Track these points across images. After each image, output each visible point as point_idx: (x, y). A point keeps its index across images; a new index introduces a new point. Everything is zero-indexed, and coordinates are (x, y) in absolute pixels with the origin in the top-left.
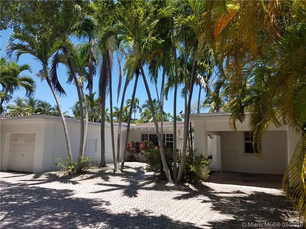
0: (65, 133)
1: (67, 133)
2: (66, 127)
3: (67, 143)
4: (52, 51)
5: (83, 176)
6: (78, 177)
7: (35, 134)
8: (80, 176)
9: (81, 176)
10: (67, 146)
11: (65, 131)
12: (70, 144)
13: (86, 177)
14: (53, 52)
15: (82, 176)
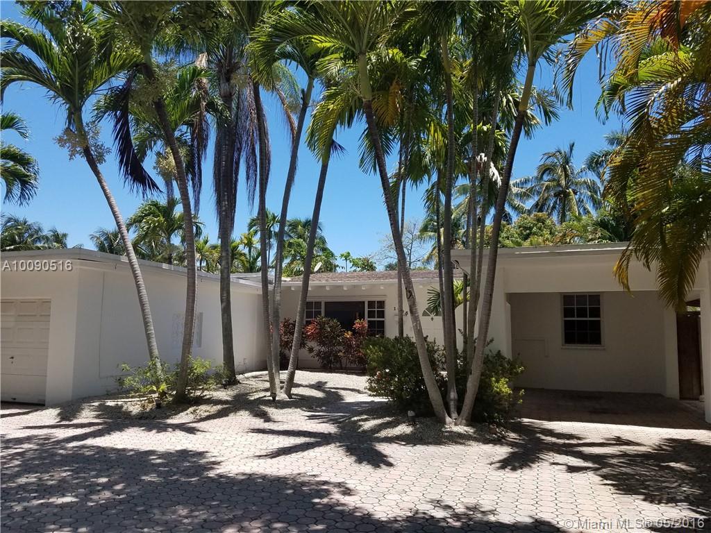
0: (140, 298)
1: (146, 299)
2: (141, 282)
3: (146, 324)
4: (99, 78)
5: (198, 411)
6: (186, 412)
7: (50, 302)
8: (188, 411)
9: (191, 409)
10: (146, 332)
11: (139, 292)
12: (152, 328)
13: (207, 414)
14: (101, 80)
15: (194, 411)
